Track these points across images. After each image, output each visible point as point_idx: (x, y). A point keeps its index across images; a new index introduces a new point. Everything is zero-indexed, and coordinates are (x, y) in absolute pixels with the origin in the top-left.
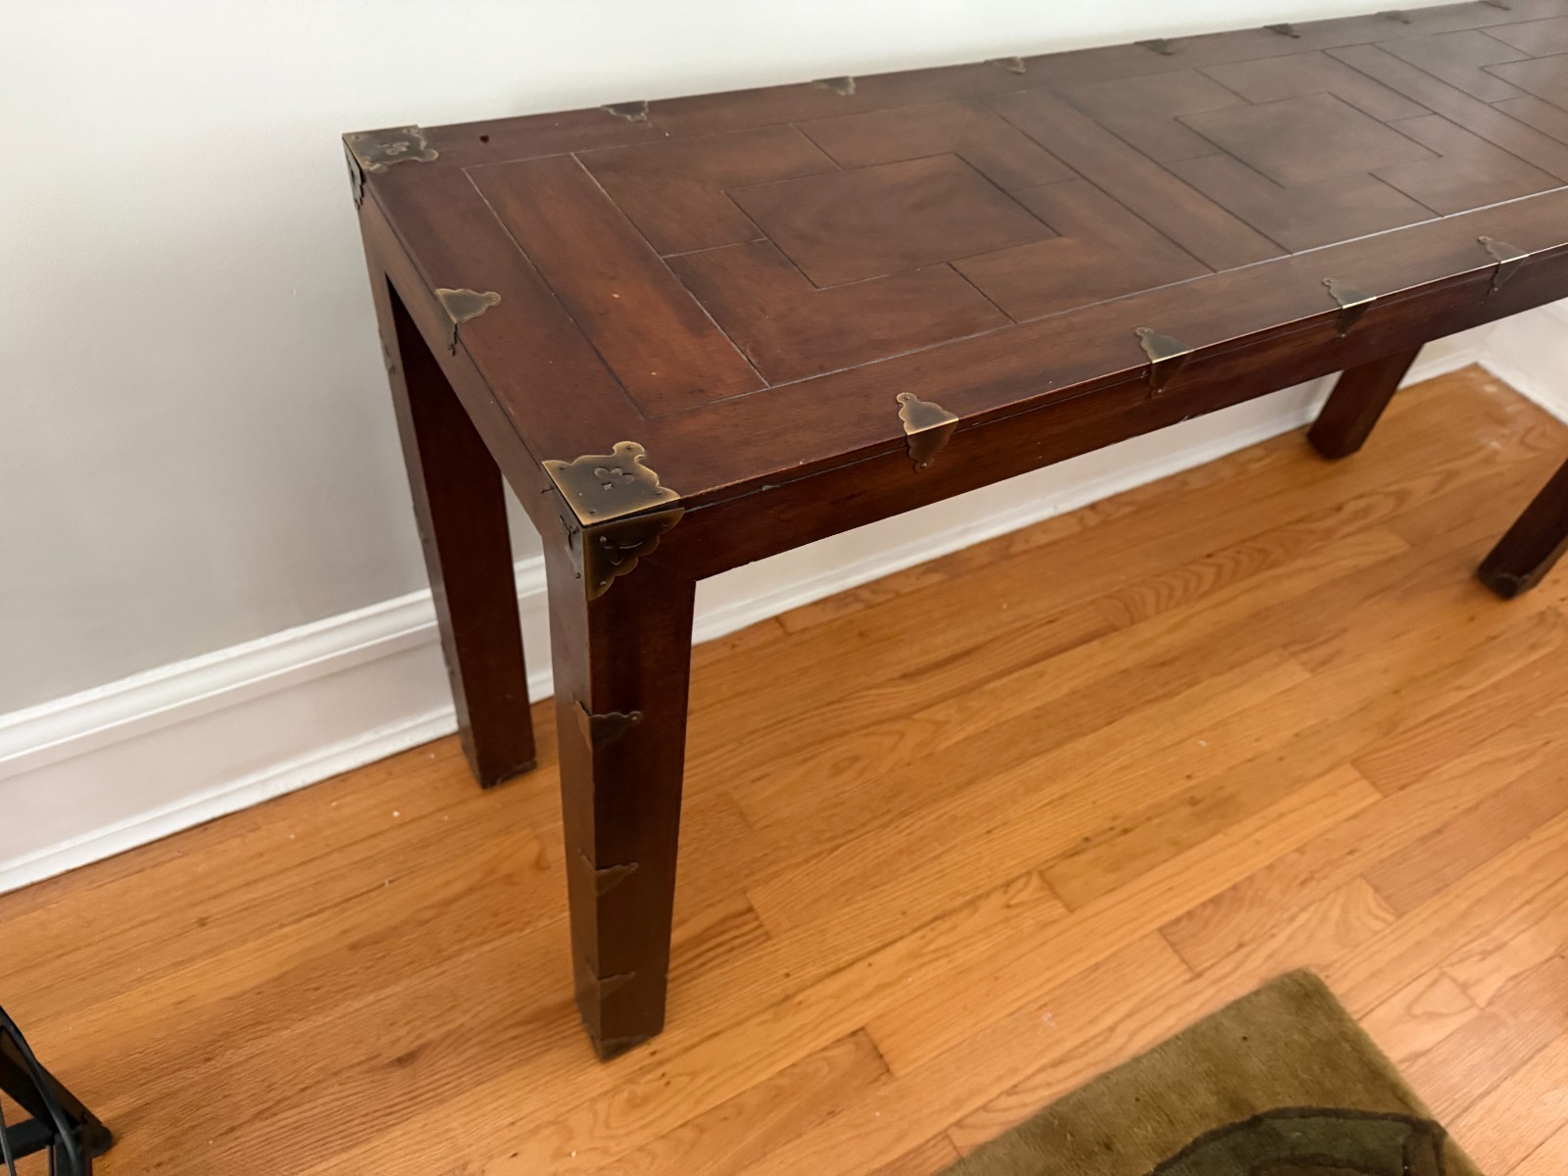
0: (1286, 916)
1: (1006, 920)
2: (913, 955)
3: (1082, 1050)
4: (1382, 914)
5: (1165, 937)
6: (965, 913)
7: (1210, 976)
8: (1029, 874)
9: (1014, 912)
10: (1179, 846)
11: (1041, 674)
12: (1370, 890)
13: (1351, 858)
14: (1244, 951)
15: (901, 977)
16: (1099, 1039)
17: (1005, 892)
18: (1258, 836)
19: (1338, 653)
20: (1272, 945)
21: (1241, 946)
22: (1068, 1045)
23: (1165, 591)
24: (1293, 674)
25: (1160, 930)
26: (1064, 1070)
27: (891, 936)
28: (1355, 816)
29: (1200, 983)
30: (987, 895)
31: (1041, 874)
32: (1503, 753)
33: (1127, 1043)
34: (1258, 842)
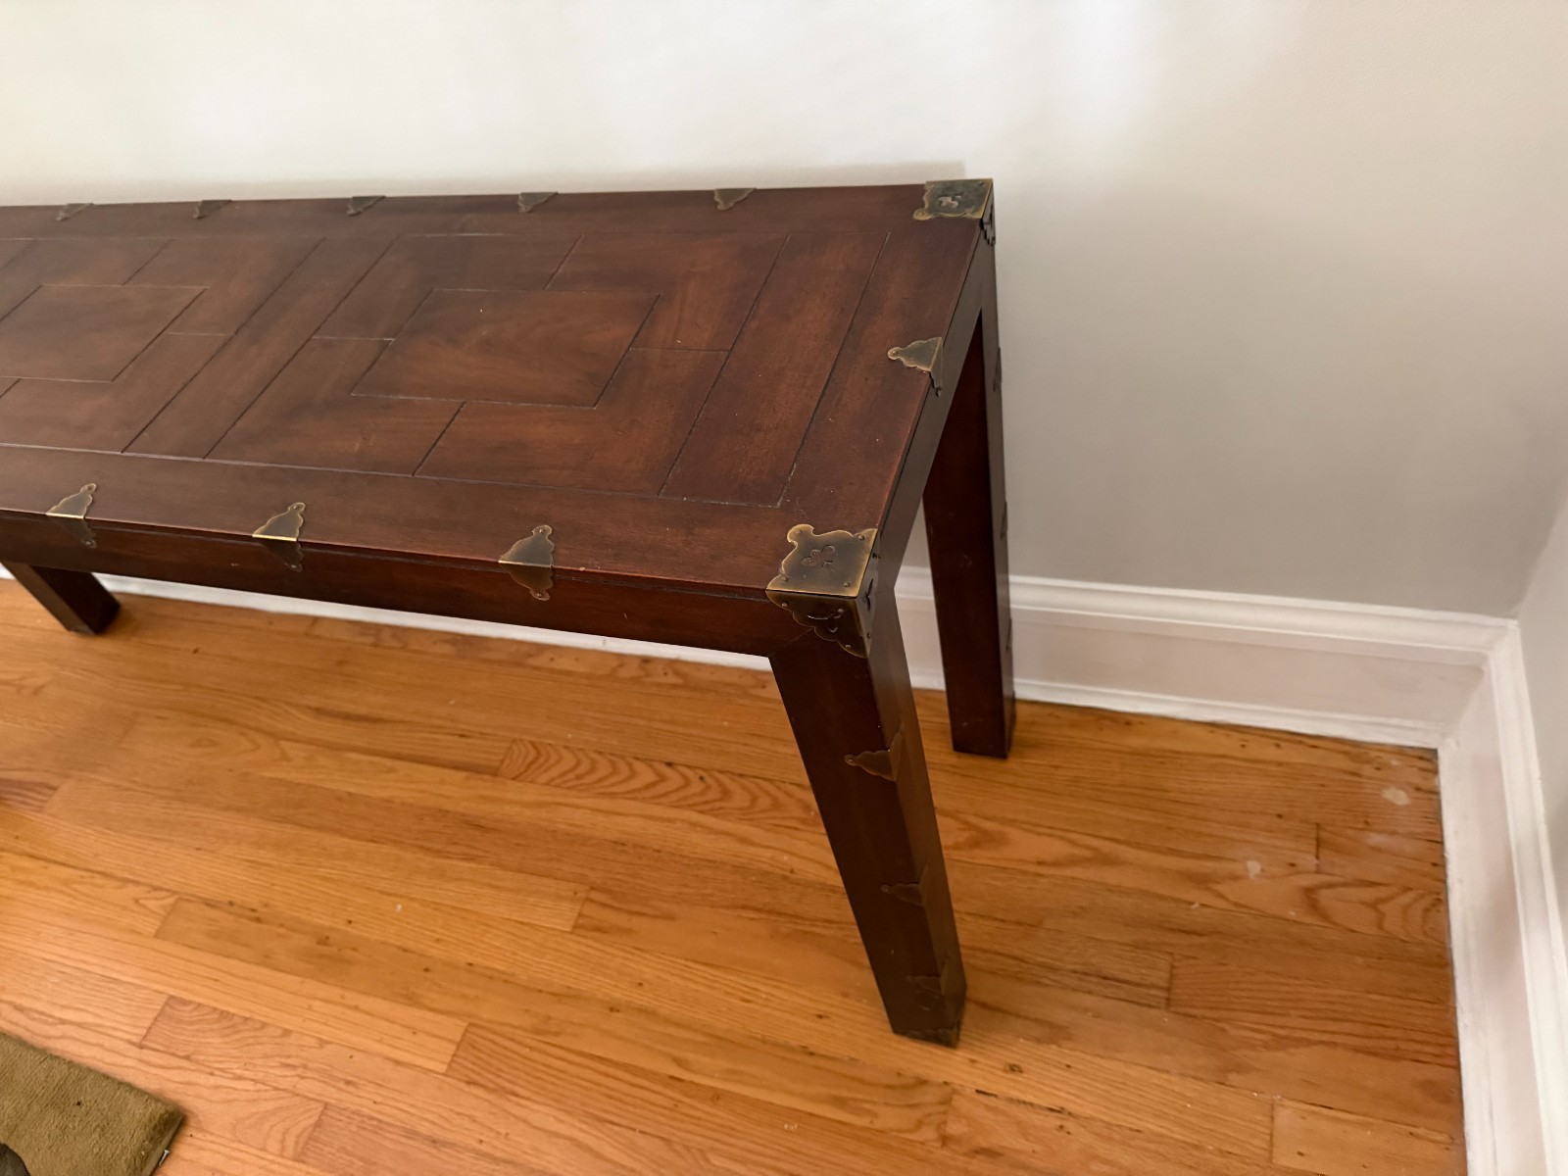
0: (238, 1072)
1: (124, 908)
2: (66, 882)
3: (37, 1016)
4: (290, 1142)
5: (166, 1004)
6: (118, 884)
7: (146, 1054)
8: (175, 893)
9: (135, 908)
10: (266, 960)
11: (391, 770)
12: (313, 1120)
13: (342, 1085)
14: (185, 1063)
15: (46, 888)
16: (50, 1020)
17: (149, 892)
18: (317, 1004)
19: (629, 931)
20: (202, 1079)
21: (187, 1058)
22: (37, 1006)
23: (583, 769)
24: (558, 916)
25: (171, 997)
26: (17, 1016)
27: (73, 862)
28: (398, 1063)
29: (134, 1051)
30: (137, 883)
31: (180, 899)
32: (608, 1151)
33: (55, 1038)
34: (310, 1008)
